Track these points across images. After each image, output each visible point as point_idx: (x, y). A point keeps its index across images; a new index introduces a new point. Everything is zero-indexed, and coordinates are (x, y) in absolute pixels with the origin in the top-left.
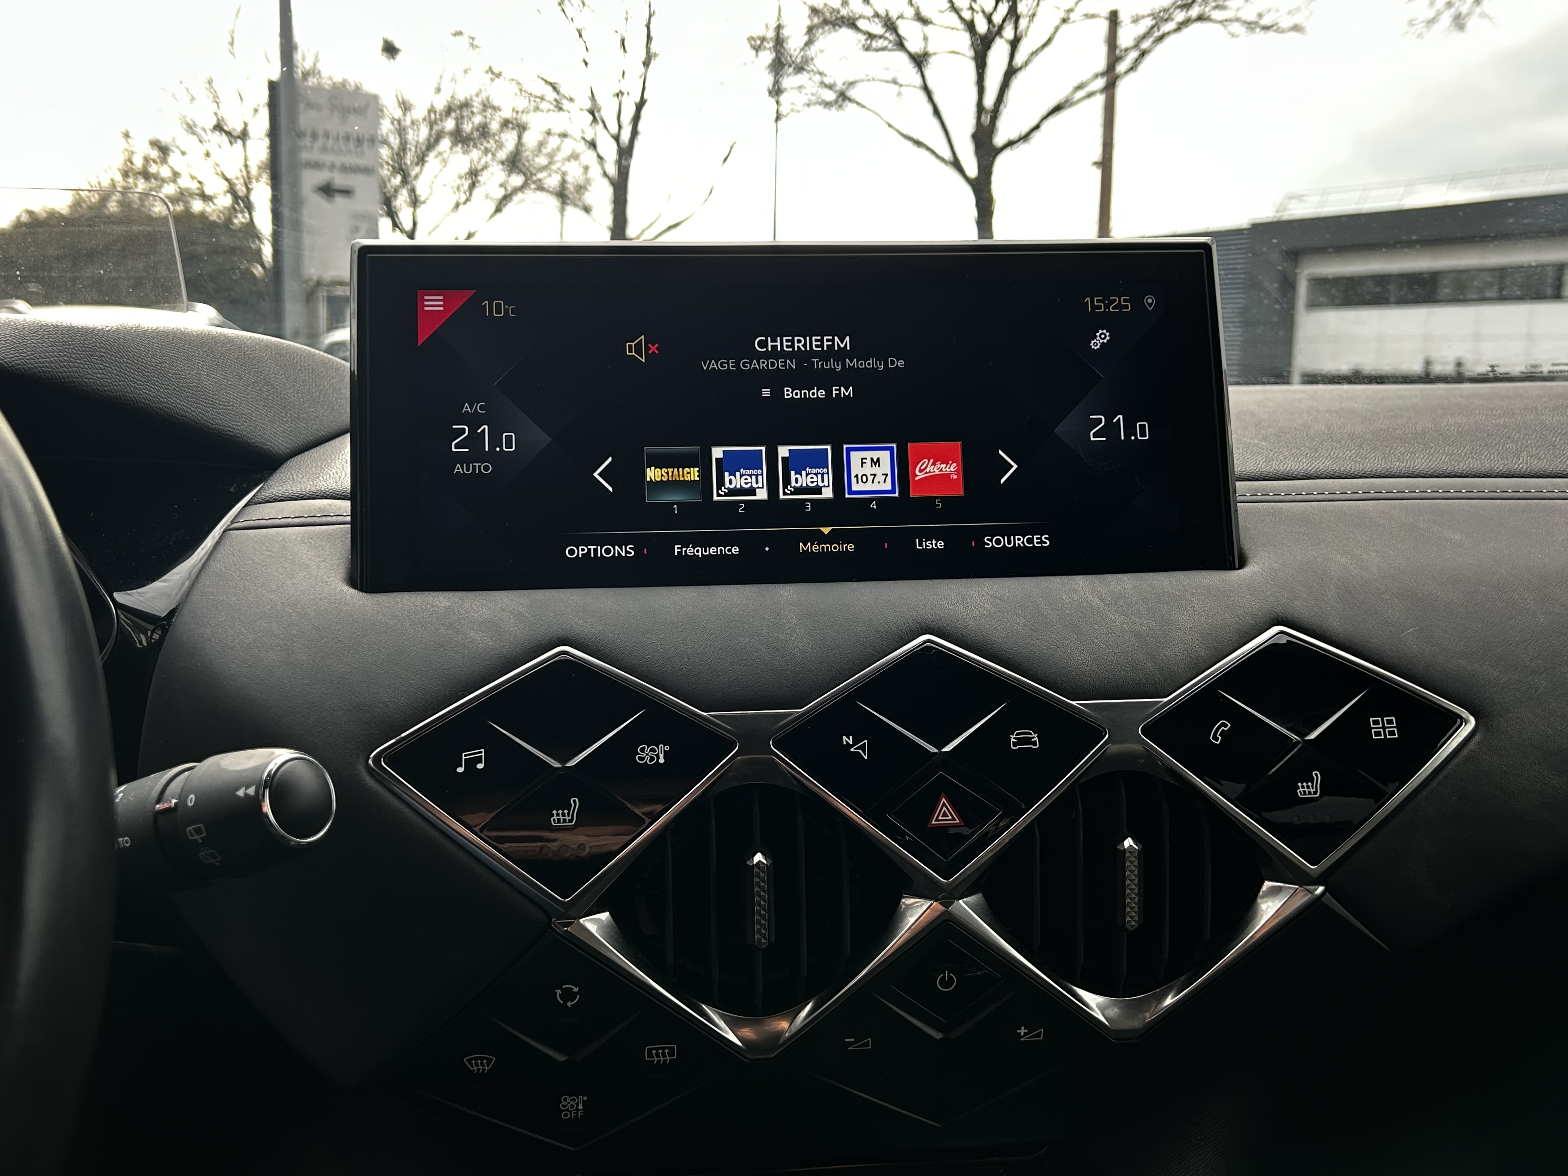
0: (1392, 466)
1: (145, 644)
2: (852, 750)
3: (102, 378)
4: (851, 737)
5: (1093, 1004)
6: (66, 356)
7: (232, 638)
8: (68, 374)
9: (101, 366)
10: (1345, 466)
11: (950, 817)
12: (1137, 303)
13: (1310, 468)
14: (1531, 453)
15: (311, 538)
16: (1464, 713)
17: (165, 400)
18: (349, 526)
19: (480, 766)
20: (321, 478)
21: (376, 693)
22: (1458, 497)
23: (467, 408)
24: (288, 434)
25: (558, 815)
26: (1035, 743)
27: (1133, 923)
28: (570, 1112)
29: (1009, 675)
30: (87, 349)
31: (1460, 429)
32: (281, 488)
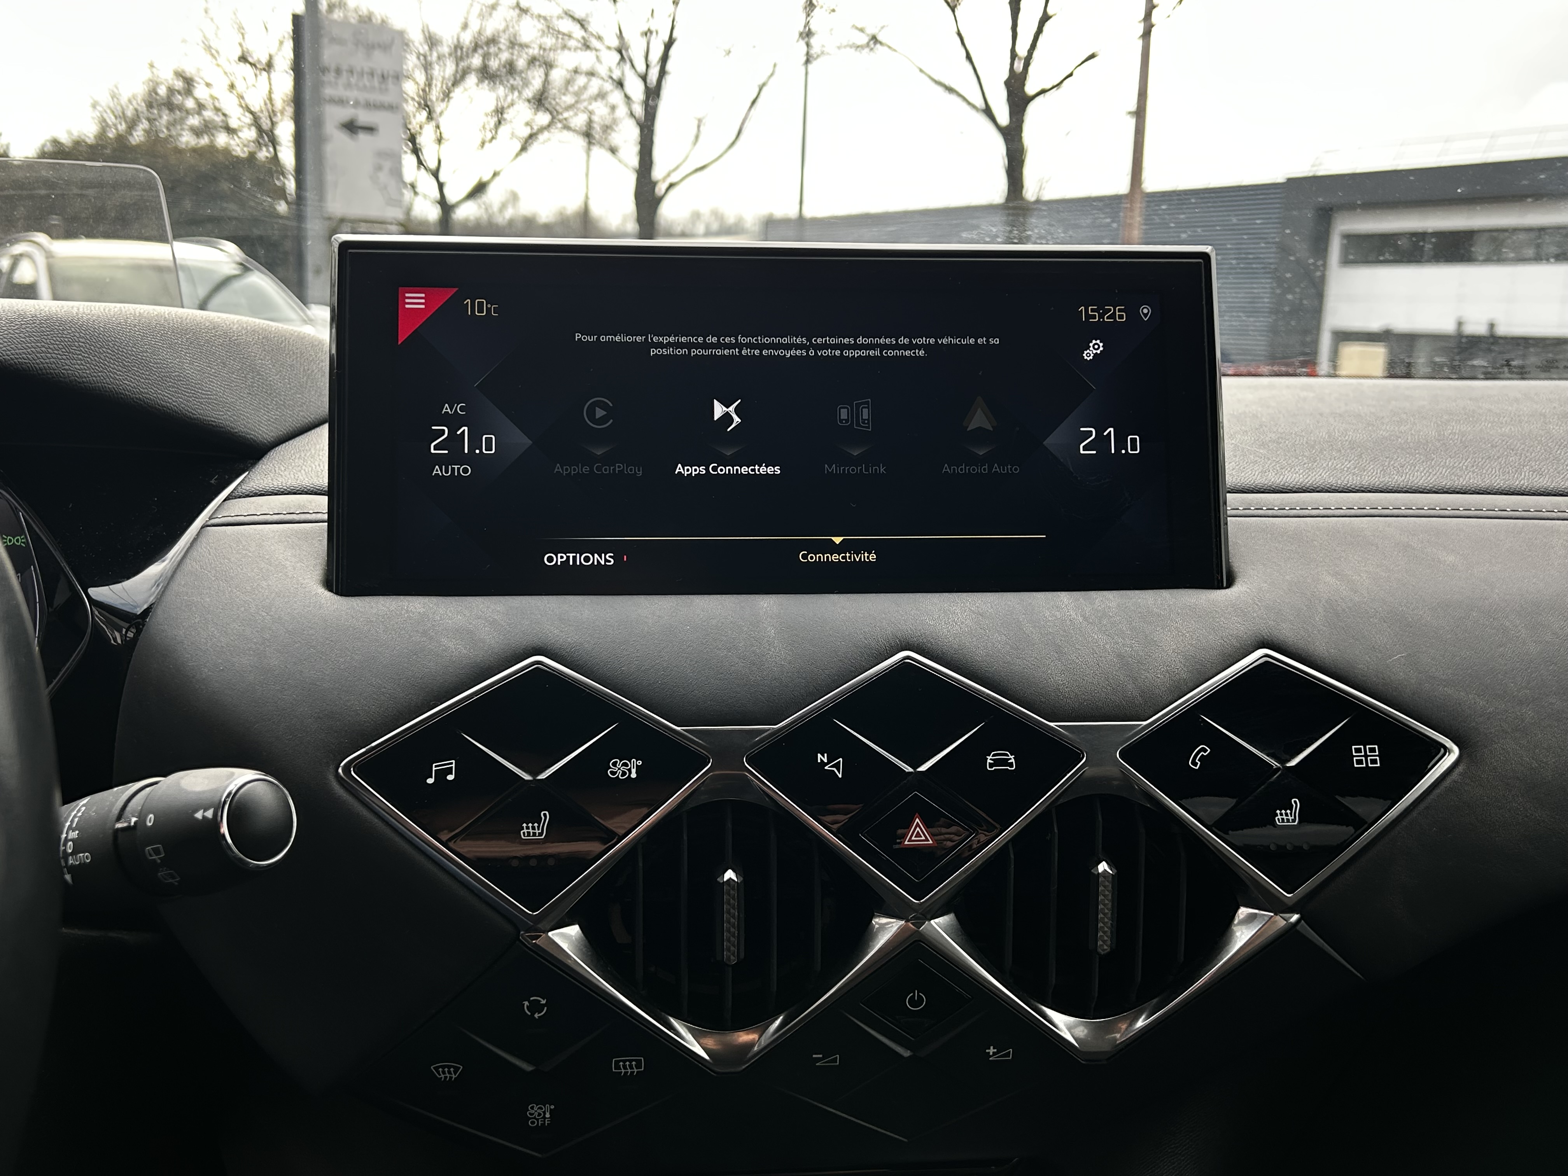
0: (1390, 480)
1: (119, 641)
2: (826, 768)
3: (81, 369)
4: (826, 755)
5: (1061, 1025)
6: (43, 346)
7: (205, 641)
8: (45, 365)
9: (80, 357)
10: (1342, 479)
11: (923, 838)
12: (1133, 313)
13: (1307, 480)
14: (1534, 468)
15: (289, 537)
16: (1448, 743)
17: (146, 390)
18: (326, 524)
19: (450, 777)
20: (302, 471)
21: (348, 701)
22: (1455, 515)
23: (447, 408)
24: (273, 422)
25: (528, 828)
26: (1011, 765)
27: (1105, 947)
28: (538, 1120)
29: (988, 695)
30: (66, 339)
31: (1464, 439)
32: (262, 481)
